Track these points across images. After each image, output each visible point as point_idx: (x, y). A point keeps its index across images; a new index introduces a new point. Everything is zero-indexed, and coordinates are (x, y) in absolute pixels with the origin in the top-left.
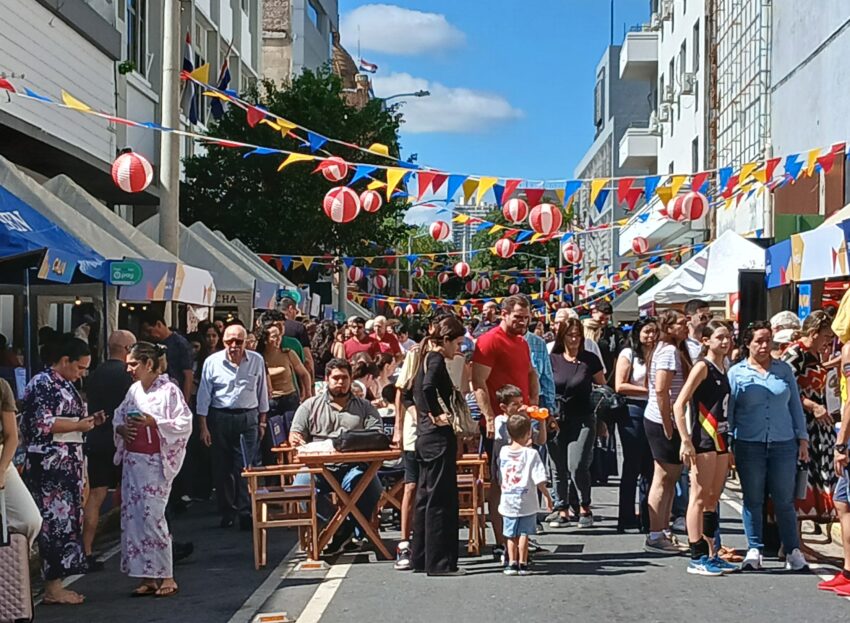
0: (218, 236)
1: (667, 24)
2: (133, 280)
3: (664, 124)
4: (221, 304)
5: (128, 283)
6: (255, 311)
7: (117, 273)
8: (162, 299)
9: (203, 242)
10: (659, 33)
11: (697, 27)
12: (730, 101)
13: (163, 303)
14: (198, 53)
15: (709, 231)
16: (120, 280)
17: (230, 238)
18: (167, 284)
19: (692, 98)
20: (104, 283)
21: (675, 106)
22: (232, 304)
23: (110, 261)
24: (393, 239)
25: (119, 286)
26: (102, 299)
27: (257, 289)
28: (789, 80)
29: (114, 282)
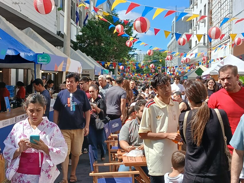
0: (84, 54)
1: (195, 7)
2: (46, 62)
3: (194, 31)
4: (84, 74)
5: (45, 63)
6: (95, 76)
7: (40, 59)
8: (61, 71)
9: (79, 55)
10: (193, 9)
11: (205, 6)
12: (217, 23)
13: (62, 72)
14: (80, 9)
15: (208, 57)
16: (41, 62)
17: (88, 55)
18: (64, 65)
19: (204, 24)
20: (35, 63)
21: (198, 27)
22: (88, 74)
23: (37, 54)
24: (131, 57)
25: (41, 64)
26: (34, 70)
27: (96, 69)
28: (239, 15)
29: (39, 63)
